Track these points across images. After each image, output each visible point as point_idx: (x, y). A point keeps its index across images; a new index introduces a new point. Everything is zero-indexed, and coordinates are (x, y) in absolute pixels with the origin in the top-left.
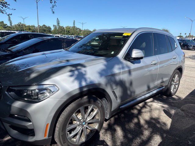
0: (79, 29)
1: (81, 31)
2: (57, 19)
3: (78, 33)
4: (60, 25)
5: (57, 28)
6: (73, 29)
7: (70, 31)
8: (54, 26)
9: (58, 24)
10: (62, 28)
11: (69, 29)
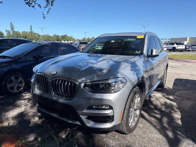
0: (36, 34)
1: (39, 36)
2: (11, 23)
3: (37, 38)
4: (14, 30)
5: (11, 33)
6: (30, 34)
7: (27, 37)
8: (6, 31)
9: (13, 28)
10: (18, 33)
11: (26, 34)
